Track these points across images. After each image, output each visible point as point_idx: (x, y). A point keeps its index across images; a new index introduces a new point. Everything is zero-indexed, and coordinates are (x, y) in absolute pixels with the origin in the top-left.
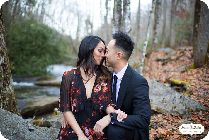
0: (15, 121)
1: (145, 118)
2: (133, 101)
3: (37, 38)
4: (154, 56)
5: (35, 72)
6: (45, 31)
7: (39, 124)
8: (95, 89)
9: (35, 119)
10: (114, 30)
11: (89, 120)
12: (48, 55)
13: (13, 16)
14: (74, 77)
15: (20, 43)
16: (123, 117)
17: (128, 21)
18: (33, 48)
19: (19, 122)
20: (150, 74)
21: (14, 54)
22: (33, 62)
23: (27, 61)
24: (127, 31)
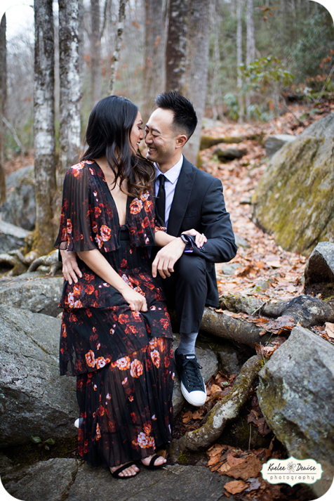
2: (202, 218)
8: (132, 208)
11: (126, 261)
14: (93, 181)
17: (75, 76)
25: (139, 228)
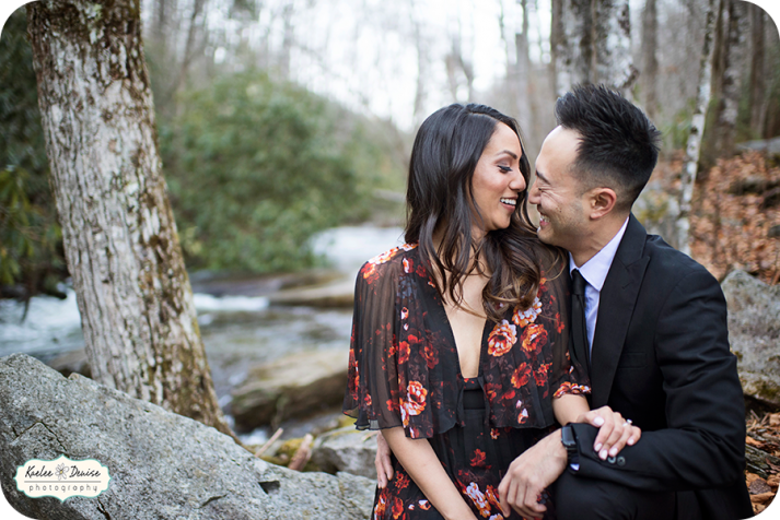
0: (209, 454)
1: (722, 443)
2: (660, 371)
3: (271, 134)
4: (723, 171)
5: (271, 258)
6: (299, 108)
7: (297, 457)
8: (491, 343)
9: (281, 437)
10: (567, 83)
11: (483, 454)
12: (315, 196)
13: (186, 63)
14: (406, 287)
15: (216, 157)
16: (623, 439)
17: (620, 40)
18: (259, 174)
19: (224, 455)
20: (713, 245)
21: (194, 200)
22: (265, 222)
23: (241, 221)
24: (619, 81)
25: (506, 386)
